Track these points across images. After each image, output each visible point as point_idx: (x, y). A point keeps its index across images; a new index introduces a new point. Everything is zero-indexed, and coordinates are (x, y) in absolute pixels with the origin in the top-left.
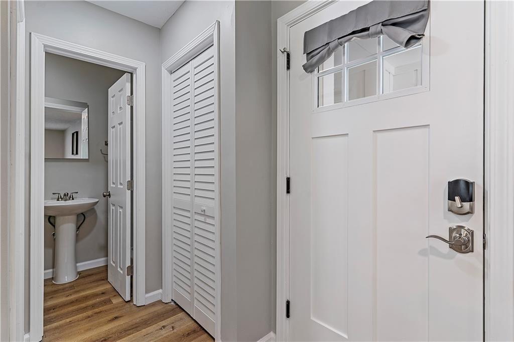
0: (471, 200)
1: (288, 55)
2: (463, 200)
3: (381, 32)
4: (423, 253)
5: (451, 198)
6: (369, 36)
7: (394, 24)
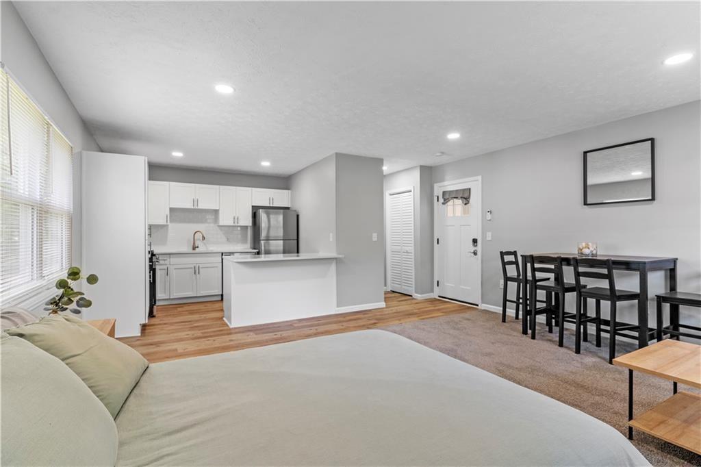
0: (476, 243)
1: (438, 196)
3: (460, 199)
4: (469, 257)
5: (473, 243)
7: (464, 198)
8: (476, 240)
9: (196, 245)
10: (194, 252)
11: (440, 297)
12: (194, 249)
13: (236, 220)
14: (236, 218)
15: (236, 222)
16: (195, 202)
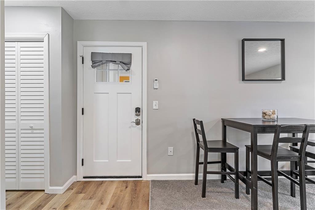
0: (140, 112)
1: (83, 58)
2: (138, 112)
3: (119, 64)
4: (130, 127)
5: (136, 112)
6: (116, 64)
7: (123, 63)
8: (139, 108)
11: (84, 178)
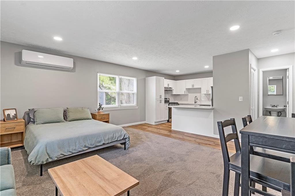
9: (196, 101)
10: (195, 104)
12: (195, 103)
13: (207, 91)
14: (207, 90)
15: (207, 92)
16: (193, 86)
